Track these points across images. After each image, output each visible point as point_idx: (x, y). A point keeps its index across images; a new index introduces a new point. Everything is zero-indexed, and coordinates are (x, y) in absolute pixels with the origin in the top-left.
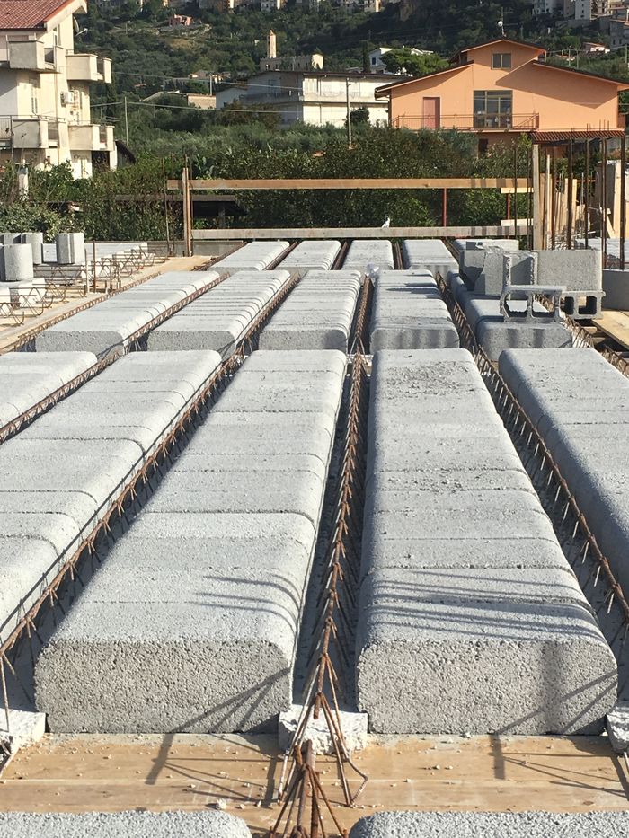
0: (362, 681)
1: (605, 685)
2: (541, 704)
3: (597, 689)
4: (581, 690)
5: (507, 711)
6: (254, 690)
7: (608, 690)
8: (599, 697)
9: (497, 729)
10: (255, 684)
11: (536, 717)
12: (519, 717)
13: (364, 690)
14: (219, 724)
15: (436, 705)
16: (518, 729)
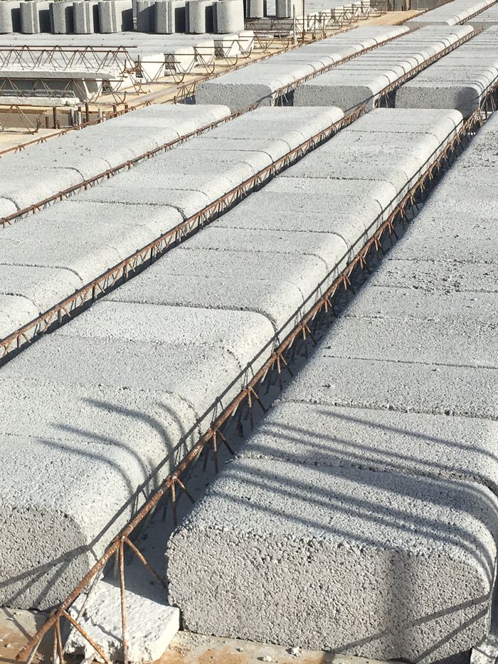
0: (172, 572)
1: (472, 612)
2: (389, 625)
3: (461, 616)
4: (441, 614)
5: (347, 627)
6: (50, 565)
7: (475, 619)
8: (464, 626)
9: (333, 647)
10: (51, 559)
11: (383, 639)
12: (361, 637)
13: (174, 581)
14: (14, 599)
15: (259, 609)
16: (360, 650)
